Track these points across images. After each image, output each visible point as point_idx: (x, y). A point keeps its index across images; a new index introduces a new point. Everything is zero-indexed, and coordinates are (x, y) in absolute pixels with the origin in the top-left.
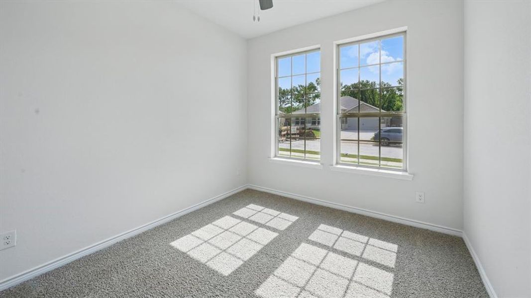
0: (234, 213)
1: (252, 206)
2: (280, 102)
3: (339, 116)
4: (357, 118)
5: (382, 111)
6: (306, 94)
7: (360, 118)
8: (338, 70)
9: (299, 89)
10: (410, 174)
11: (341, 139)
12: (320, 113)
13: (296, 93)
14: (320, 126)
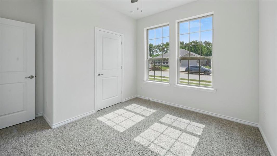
0: (125, 108)
1: (134, 105)
2: (152, 52)
3: (179, 59)
4: (188, 60)
5: (201, 56)
6: (164, 48)
7: (190, 60)
8: (178, 35)
9: (162, 45)
10: (214, 89)
11: (180, 71)
12: (169, 58)
13: (160, 47)
14: (169, 64)
